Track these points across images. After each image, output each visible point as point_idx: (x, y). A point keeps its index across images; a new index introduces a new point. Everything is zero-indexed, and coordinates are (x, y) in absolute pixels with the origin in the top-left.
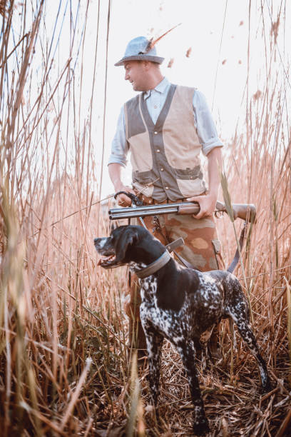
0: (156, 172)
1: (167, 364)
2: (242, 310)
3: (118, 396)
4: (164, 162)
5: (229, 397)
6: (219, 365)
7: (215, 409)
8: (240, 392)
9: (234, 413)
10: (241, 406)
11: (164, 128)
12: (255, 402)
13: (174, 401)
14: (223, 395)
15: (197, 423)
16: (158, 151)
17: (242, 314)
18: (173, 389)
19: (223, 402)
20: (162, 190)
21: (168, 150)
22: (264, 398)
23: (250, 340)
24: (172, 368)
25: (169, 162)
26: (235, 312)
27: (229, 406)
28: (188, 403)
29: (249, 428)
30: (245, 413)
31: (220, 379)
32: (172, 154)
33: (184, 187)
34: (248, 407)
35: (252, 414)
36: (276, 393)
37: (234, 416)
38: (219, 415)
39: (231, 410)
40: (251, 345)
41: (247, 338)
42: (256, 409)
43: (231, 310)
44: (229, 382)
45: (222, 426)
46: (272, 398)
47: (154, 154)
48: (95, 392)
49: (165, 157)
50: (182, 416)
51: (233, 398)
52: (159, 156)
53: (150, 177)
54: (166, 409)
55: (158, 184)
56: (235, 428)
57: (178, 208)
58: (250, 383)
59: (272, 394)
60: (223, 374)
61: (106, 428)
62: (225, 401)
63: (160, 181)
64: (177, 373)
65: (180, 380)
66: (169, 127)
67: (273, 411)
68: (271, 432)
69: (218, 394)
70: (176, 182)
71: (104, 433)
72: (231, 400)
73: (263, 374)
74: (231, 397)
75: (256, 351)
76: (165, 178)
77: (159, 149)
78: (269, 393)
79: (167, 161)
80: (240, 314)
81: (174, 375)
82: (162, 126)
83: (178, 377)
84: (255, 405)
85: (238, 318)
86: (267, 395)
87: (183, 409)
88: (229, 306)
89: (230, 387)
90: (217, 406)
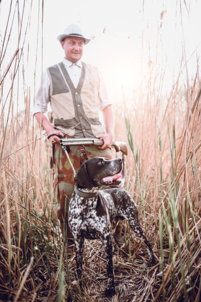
0: (77, 119)
1: (89, 248)
2: (131, 212)
3: (55, 272)
4: (82, 113)
5: (129, 270)
6: (123, 248)
7: (119, 278)
8: (136, 267)
9: (131, 281)
10: (136, 276)
11: (82, 90)
12: (144, 273)
13: (92, 274)
14: (124, 269)
15: (108, 289)
16: (79, 106)
17: (131, 215)
18: (92, 265)
19: (125, 274)
20: (80, 131)
21: (85, 105)
22: (151, 270)
23: (138, 232)
24: (92, 251)
25: (85, 113)
26: (126, 214)
27: (128, 276)
28: (101, 275)
29: (140, 291)
30: (138, 281)
31: (123, 257)
32: (87, 108)
33: (95, 130)
34: (140, 277)
35: (143, 281)
36: (159, 266)
37: (131, 283)
38: (121, 282)
39: (129, 278)
40: (139, 235)
41: (136, 230)
42: (145, 278)
43: (123, 213)
44: (128, 260)
45: (123, 290)
46: (156, 270)
47: (76, 107)
48: (40, 271)
49: (83, 110)
50: (98, 284)
51: (131, 271)
52: (79, 109)
53: (73, 122)
54: (87, 280)
55: (79, 128)
56: (131, 291)
57: (93, 141)
58: (142, 260)
59: (156, 268)
60: (125, 254)
61: (46, 296)
62: (126, 273)
63: (80, 125)
64: (95, 254)
65: (97, 259)
66: (86, 91)
67: (156, 278)
68: (153, 293)
69: (122, 268)
70: (90, 126)
71: (45, 299)
72: (129, 272)
73: (149, 254)
74: (130, 270)
75: (143, 238)
76: (83, 123)
77: (79, 104)
78: (154, 267)
79: (84, 113)
80: (129, 215)
81: (93, 256)
82: (81, 89)
83: (96, 257)
84: (145, 275)
85: (128, 217)
86: (152, 268)
87: (99, 280)
88: (121, 210)
89: (129, 263)
90: (120, 277)
